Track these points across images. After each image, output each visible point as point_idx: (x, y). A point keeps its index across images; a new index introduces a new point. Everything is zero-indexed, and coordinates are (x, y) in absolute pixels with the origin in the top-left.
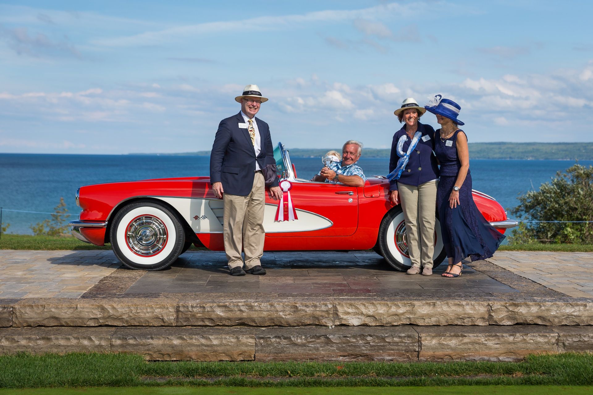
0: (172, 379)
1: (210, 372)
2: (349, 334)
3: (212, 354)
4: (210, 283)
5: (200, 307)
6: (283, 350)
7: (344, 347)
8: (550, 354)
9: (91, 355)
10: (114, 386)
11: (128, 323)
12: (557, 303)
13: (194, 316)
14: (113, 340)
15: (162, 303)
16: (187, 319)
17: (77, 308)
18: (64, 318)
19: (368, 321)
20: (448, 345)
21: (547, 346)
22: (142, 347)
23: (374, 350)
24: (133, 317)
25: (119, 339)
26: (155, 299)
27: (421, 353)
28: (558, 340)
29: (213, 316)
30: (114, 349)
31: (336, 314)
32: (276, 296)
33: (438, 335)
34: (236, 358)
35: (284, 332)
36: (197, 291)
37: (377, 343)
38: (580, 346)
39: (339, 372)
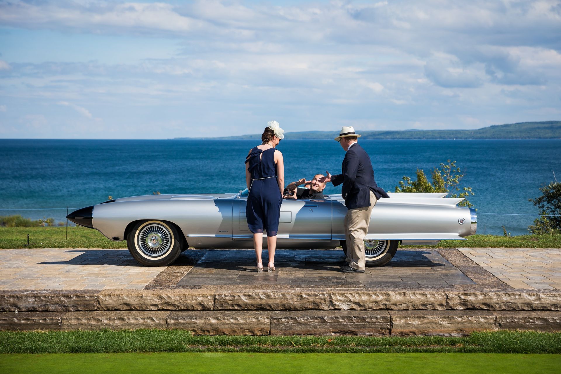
0: (210, 347)
1: (237, 343)
2: (339, 316)
3: (239, 330)
4: (240, 277)
5: (231, 296)
6: (291, 328)
7: (335, 325)
8: (488, 331)
9: (153, 330)
10: (170, 352)
11: (179, 308)
12: (498, 293)
13: (226, 302)
14: (169, 320)
15: (204, 293)
16: (222, 305)
17: (142, 297)
18: (133, 304)
19: (354, 306)
20: (412, 324)
21: (486, 326)
22: (189, 325)
23: (358, 327)
24: (183, 303)
25: (173, 319)
26: (198, 290)
27: (392, 330)
28: (495, 321)
29: (240, 303)
30: (169, 326)
31: (331, 301)
32: (288, 287)
33: (405, 317)
34: (257, 333)
35: (292, 314)
36: (230, 283)
37: (360, 322)
38: (512, 326)
39: (329, 343)
